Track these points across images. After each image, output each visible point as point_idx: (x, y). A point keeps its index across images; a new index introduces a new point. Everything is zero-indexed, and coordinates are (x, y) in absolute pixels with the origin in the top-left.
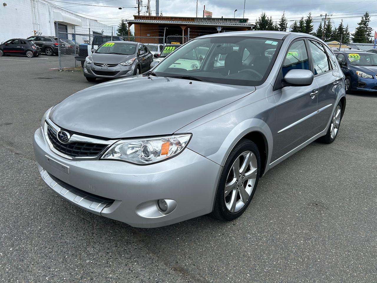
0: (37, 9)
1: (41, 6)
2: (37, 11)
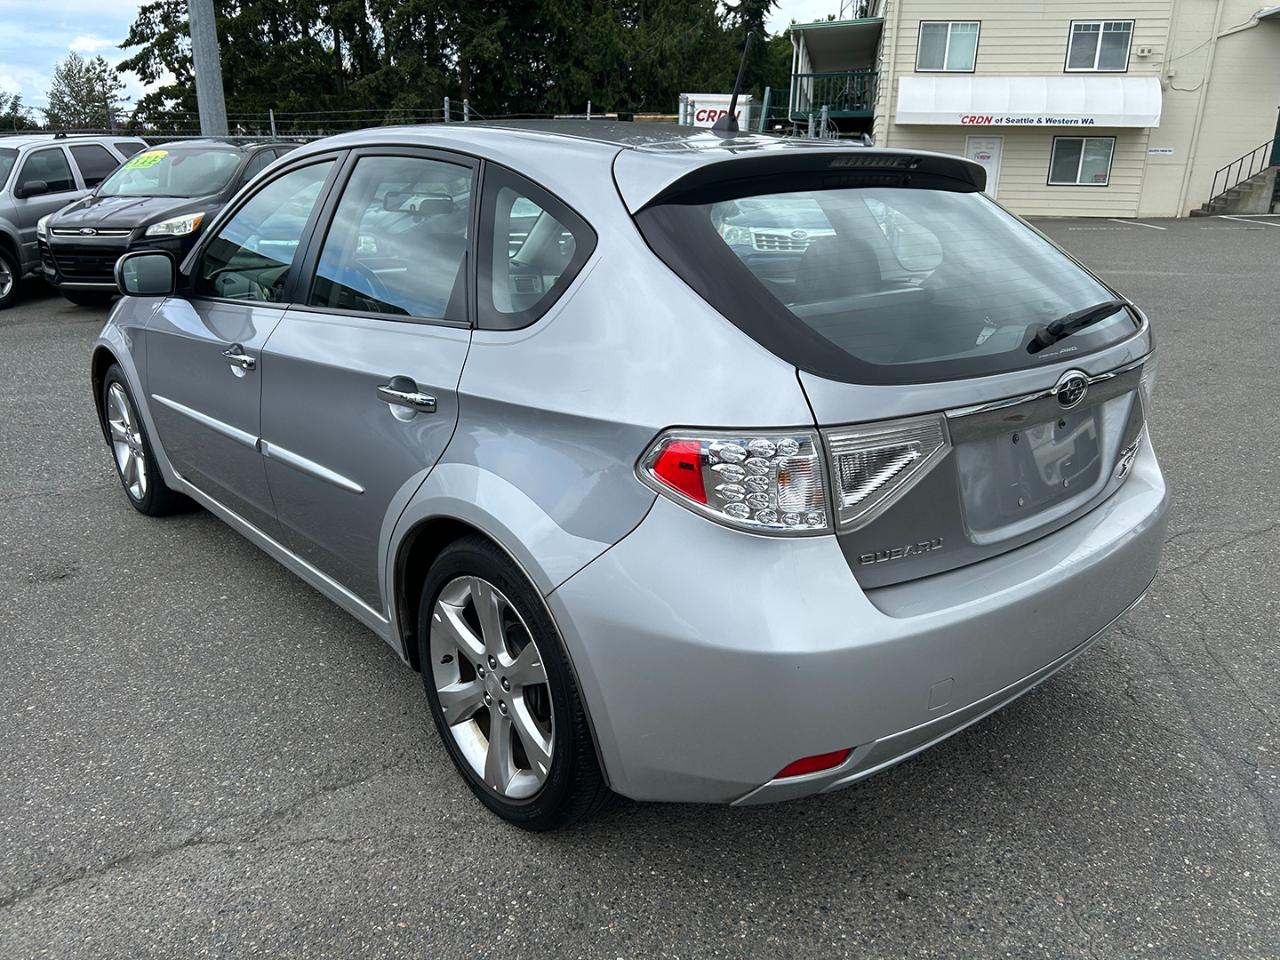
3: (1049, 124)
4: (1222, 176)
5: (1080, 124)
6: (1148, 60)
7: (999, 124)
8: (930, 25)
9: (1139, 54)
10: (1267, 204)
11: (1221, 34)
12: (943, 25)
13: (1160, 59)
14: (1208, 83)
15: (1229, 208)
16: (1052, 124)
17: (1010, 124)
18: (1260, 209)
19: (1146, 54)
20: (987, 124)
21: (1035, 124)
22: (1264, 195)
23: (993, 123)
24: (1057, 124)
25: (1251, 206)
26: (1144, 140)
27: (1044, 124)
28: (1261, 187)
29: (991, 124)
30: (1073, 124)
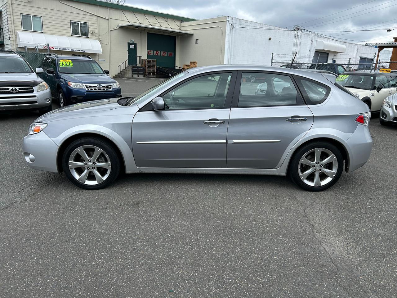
0: (299, 40)
1: (305, 37)
2: (299, 42)
3: (72, 51)
4: (119, 67)
5: (81, 52)
6: (94, 35)
7: (57, 50)
8: (24, 15)
9: (91, 33)
10: (131, 75)
11: (111, 30)
12: (29, 16)
13: (97, 35)
14: (110, 43)
15: (123, 76)
16: (73, 51)
17: (60, 50)
18: (130, 76)
19: (93, 33)
20: (53, 49)
21: (68, 50)
22: (130, 73)
23: (55, 49)
24: (74, 51)
25: (128, 76)
26: (98, 57)
27: (70, 51)
28: (129, 71)
29: (54, 49)
30: (79, 51)
